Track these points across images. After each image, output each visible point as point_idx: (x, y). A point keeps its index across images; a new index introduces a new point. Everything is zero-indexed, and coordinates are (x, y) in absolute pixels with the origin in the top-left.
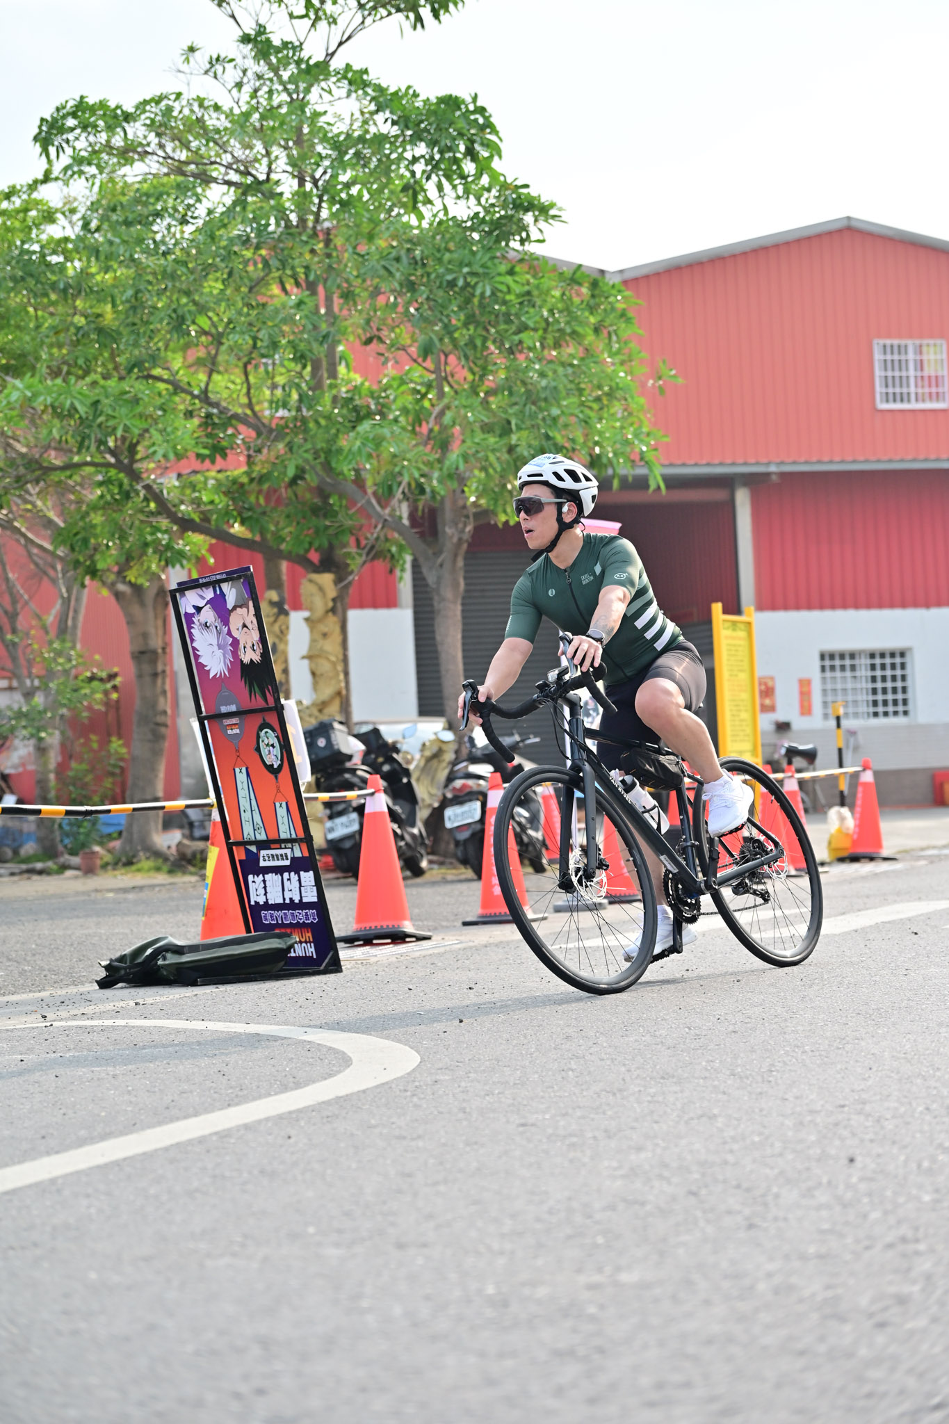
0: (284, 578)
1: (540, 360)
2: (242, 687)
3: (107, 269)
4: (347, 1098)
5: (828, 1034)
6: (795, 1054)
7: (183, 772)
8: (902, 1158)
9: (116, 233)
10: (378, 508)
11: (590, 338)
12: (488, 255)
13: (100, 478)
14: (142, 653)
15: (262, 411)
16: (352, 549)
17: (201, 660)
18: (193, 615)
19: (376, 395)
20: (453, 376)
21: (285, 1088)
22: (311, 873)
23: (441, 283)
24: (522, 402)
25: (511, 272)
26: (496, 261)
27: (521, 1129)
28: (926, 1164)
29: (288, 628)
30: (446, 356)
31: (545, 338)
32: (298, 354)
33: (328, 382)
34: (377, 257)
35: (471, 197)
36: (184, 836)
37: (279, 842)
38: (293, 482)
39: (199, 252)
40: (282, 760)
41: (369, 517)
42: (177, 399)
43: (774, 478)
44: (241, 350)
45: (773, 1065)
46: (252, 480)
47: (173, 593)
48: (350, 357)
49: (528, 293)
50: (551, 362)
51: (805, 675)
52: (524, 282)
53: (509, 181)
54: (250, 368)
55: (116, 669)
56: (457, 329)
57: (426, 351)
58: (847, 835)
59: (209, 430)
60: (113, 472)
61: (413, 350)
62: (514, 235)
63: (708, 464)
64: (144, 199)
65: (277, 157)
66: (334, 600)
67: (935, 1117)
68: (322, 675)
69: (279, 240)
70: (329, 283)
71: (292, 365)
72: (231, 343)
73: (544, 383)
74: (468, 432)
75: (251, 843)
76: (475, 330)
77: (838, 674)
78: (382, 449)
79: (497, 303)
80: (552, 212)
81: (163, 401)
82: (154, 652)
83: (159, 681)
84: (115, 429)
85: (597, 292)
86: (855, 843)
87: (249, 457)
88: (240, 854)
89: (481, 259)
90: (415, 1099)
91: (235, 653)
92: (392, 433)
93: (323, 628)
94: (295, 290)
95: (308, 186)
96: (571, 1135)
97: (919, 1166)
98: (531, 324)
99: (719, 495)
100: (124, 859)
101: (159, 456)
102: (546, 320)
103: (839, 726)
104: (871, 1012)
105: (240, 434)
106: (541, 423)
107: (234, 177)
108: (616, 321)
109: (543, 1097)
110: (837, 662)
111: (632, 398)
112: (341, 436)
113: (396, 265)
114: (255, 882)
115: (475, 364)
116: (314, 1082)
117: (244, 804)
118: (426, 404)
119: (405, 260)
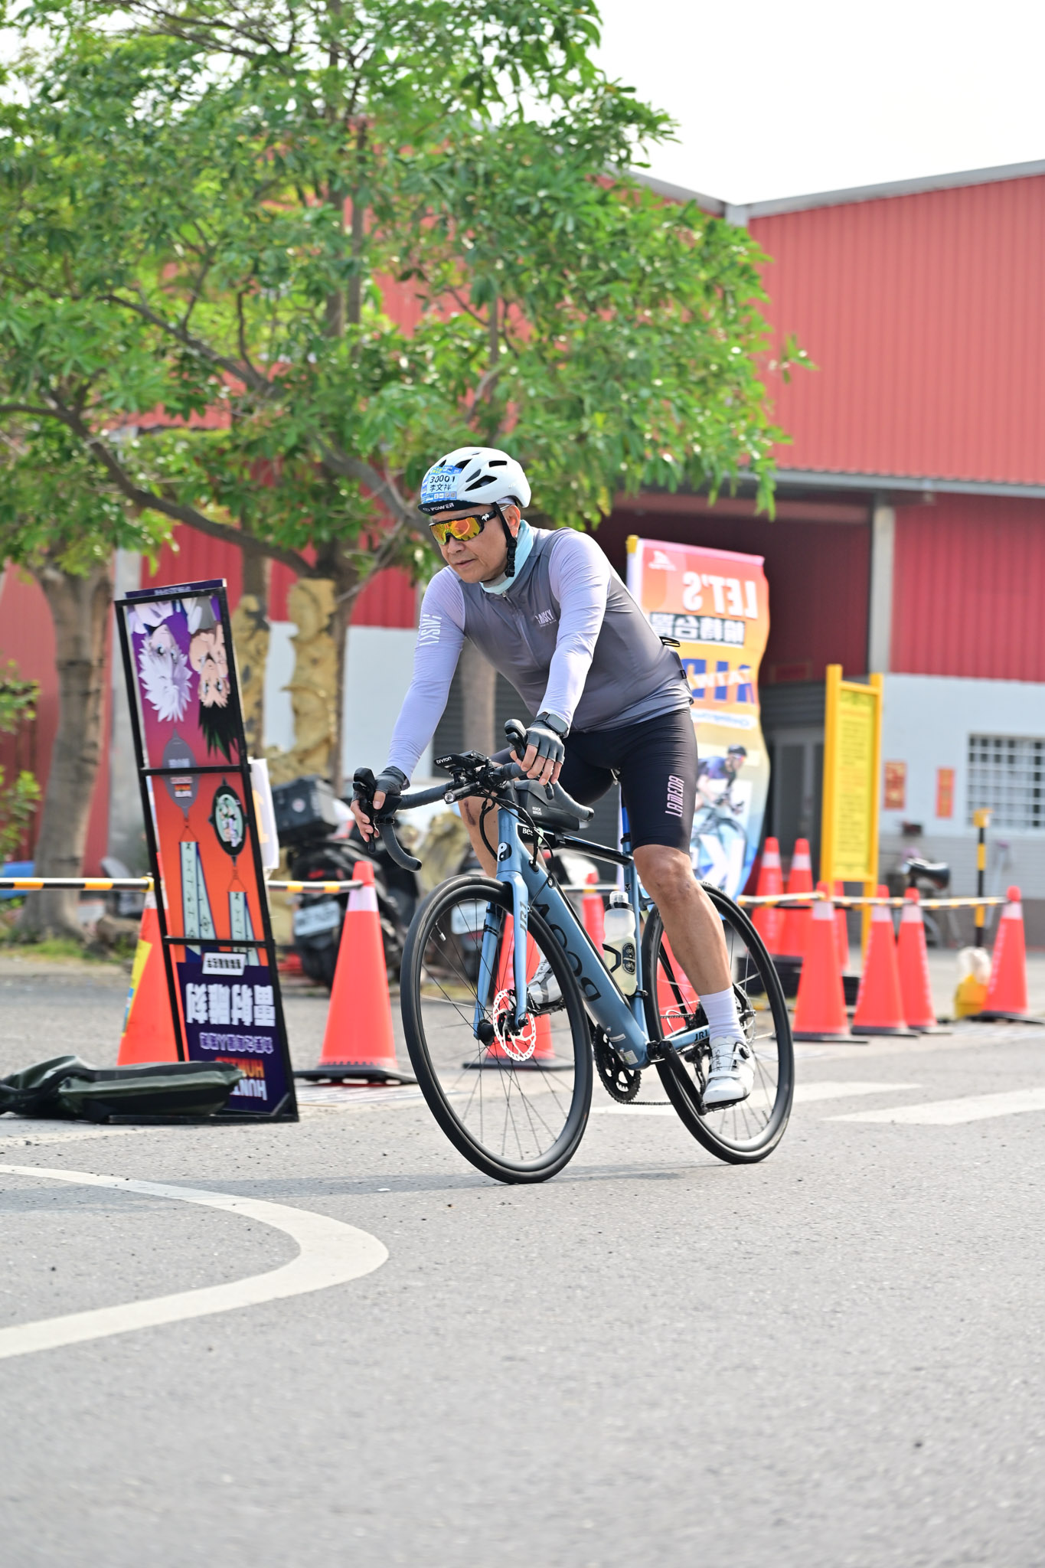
0: (268, 580)
1: (630, 321)
2: (199, 736)
3: (67, 151)
4: (289, 1300)
5: (916, 1266)
6: (868, 1291)
7: (113, 824)
8: (983, 1447)
9: (86, 103)
10: (399, 500)
11: (699, 298)
12: (574, 176)
13: (35, 427)
14: (72, 663)
15: (256, 354)
16: (361, 551)
17: (149, 697)
18: (142, 636)
19: (409, 348)
20: (512, 331)
21: (210, 1281)
22: (269, 989)
23: (510, 207)
24: (601, 377)
25: (603, 202)
26: (585, 184)
27: (507, 1364)
28: (1011, 1458)
29: (266, 648)
30: (507, 304)
31: (638, 293)
32: (313, 287)
33: (347, 327)
34: (426, 166)
35: (557, 99)
36: (108, 911)
37: (230, 945)
38: (292, 452)
39: (193, 140)
40: (244, 837)
41: (386, 510)
42: (144, 331)
43: (928, 498)
44: (237, 274)
45: (838, 1304)
46: (236, 448)
47: (119, 605)
48: (380, 294)
49: (623, 232)
50: (644, 326)
51: (946, 764)
52: (618, 215)
53: (610, 81)
54: (247, 298)
55: (35, 682)
56: (526, 270)
57: (483, 296)
58: (981, 986)
59: (185, 376)
60: (52, 422)
61: (466, 296)
62: (610, 153)
63: (842, 473)
64: (125, 63)
65: (303, 24)
66: (331, 616)
67: (1033, 1395)
68: (306, 714)
69: (300, 132)
70: (360, 197)
71: (302, 300)
72: (225, 263)
73: (632, 355)
74: (527, 411)
75: (194, 942)
76: (550, 271)
77: (991, 766)
78: (412, 422)
79: (580, 239)
80: (663, 127)
81: (127, 332)
82: (87, 664)
83: (91, 703)
84: (61, 365)
85: (713, 238)
86: (990, 998)
87: (234, 417)
88: (178, 955)
89: (564, 180)
90: (376, 1311)
91: (194, 691)
92: (428, 401)
93: (313, 651)
94: (315, 202)
95: (342, 64)
96: (570, 1378)
97: (1002, 1460)
98: (622, 273)
99: (852, 514)
100: (24, 936)
101: (117, 406)
102: (643, 270)
103: (981, 840)
104: (975, 1240)
105: (224, 384)
106: (625, 406)
107: (244, 43)
108: (735, 280)
109: (539, 1322)
110: (991, 751)
111: (748, 382)
112: (359, 397)
113: (450, 180)
114: (195, 993)
115: (544, 318)
116: (249, 1273)
117: (189, 889)
118: (475, 368)
119: (462, 175)
